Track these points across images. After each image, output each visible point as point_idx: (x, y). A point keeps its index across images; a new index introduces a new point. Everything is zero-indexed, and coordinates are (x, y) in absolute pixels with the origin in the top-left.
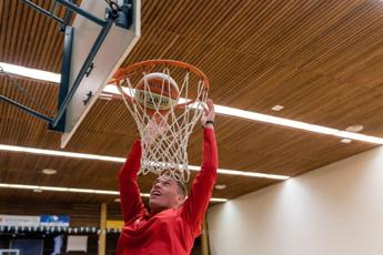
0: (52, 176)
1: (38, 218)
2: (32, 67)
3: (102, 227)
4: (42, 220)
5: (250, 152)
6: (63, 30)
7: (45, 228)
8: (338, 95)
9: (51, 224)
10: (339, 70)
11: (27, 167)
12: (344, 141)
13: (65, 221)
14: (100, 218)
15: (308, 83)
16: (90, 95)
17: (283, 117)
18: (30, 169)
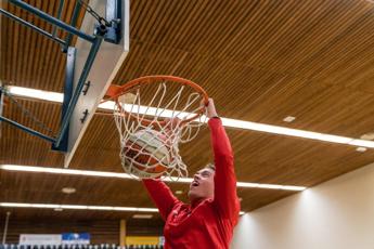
0: (72, 194)
1: (60, 236)
2: (49, 90)
3: (122, 243)
4: (64, 238)
5: (264, 164)
6: (66, 51)
7: (66, 246)
8: (350, 104)
9: (72, 242)
10: (349, 79)
11: (47, 187)
12: (359, 149)
13: (86, 238)
14: (119, 235)
15: (318, 93)
16: (86, 113)
17: (295, 128)
18: (51, 188)
